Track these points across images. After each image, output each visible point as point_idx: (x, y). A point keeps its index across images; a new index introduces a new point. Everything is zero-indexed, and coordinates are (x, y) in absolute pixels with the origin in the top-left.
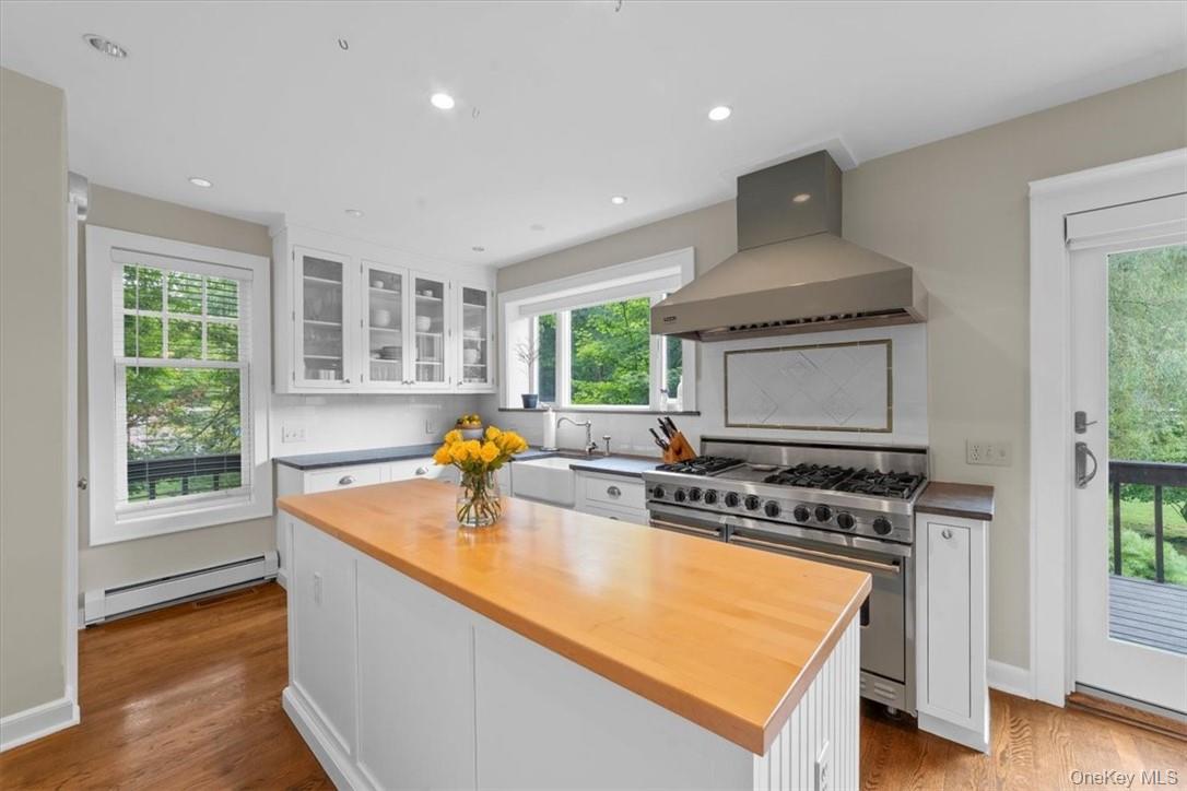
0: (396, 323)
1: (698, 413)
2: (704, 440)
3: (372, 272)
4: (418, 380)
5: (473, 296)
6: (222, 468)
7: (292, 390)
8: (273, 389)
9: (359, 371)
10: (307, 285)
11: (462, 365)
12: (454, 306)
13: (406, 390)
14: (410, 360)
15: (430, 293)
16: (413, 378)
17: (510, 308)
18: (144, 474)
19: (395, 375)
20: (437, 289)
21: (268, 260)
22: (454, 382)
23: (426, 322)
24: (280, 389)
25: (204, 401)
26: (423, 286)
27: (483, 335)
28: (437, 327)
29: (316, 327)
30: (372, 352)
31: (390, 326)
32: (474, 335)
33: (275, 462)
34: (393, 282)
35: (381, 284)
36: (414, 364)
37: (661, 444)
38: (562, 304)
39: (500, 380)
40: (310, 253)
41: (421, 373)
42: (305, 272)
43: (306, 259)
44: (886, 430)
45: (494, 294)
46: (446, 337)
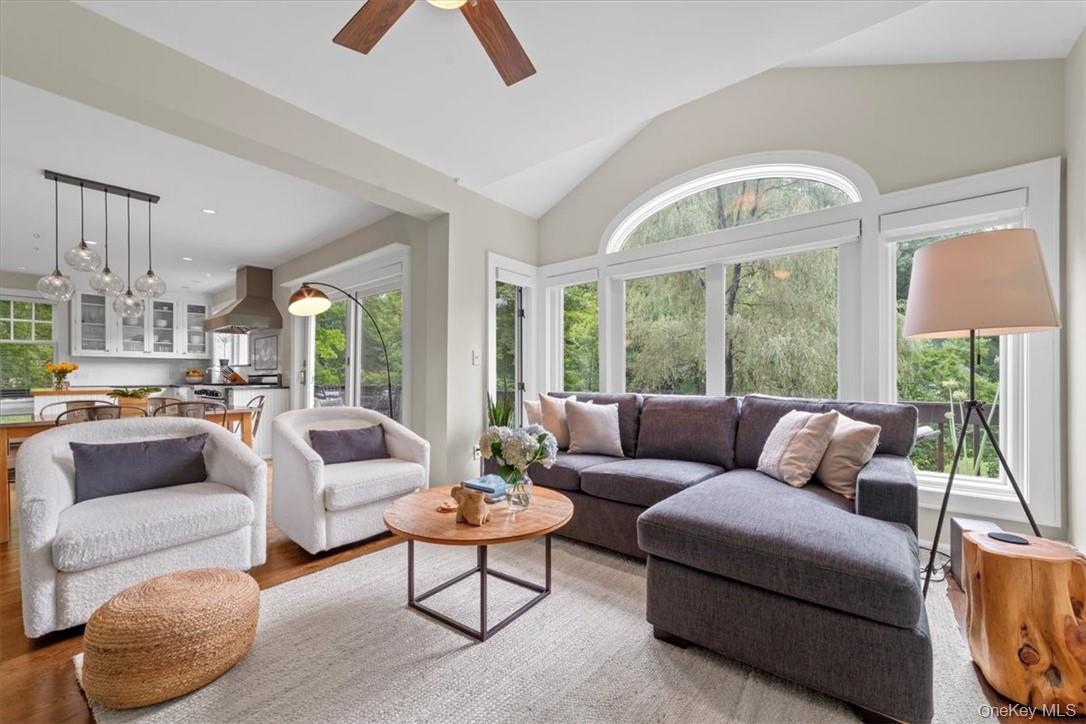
0: (141, 323)
1: (249, 366)
2: (250, 376)
4: (155, 351)
5: (196, 309)
8: (70, 354)
9: (115, 347)
10: (83, 306)
11: (186, 344)
12: (181, 316)
13: (147, 356)
14: (150, 340)
15: (166, 308)
16: (152, 350)
19: (140, 349)
20: (170, 306)
22: (181, 352)
23: (163, 323)
24: (74, 354)
26: (161, 305)
28: (170, 325)
29: (89, 326)
30: (125, 337)
31: (138, 325)
32: (197, 329)
36: (152, 343)
39: (211, 352)
40: (85, 293)
41: (157, 348)
42: (83, 301)
43: (83, 296)
44: (276, 369)
45: (210, 308)
46: (175, 329)
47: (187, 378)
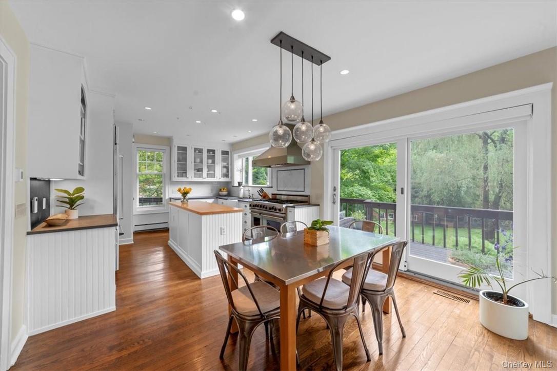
0: (201, 162)
1: (272, 187)
2: (272, 194)
3: (195, 148)
4: (207, 177)
5: (225, 153)
6: (158, 200)
7: (174, 180)
8: (170, 180)
9: (191, 175)
10: (178, 153)
11: (220, 173)
12: (218, 156)
13: (204, 180)
15: (211, 153)
16: (206, 177)
17: (235, 156)
18: (143, 201)
19: (201, 176)
20: (213, 151)
21: (169, 147)
22: (218, 178)
23: (210, 161)
24: (172, 180)
25: (154, 184)
26: (209, 151)
27: (228, 164)
28: (214, 162)
29: (180, 164)
30: (195, 170)
31: (200, 163)
32: (225, 164)
33: (170, 198)
34: (200, 151)
35: (197, 151)
36: (206, 173)
37: (260, 194)
38: (250, 155)
39: (232, 177)
40: (179, 145)
41: (208, 176)
42: (178, 150)
43: (178, 147)
44: (304, 191)
45: (231, 152)
46: (216, 165)
47: (220, 193)
